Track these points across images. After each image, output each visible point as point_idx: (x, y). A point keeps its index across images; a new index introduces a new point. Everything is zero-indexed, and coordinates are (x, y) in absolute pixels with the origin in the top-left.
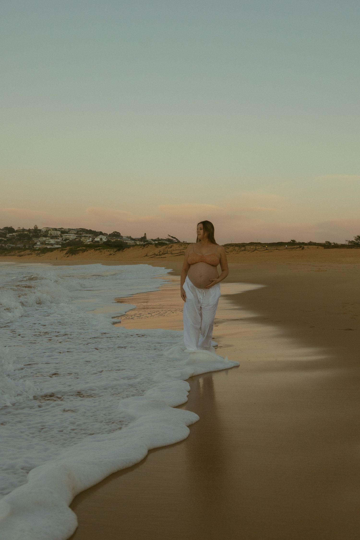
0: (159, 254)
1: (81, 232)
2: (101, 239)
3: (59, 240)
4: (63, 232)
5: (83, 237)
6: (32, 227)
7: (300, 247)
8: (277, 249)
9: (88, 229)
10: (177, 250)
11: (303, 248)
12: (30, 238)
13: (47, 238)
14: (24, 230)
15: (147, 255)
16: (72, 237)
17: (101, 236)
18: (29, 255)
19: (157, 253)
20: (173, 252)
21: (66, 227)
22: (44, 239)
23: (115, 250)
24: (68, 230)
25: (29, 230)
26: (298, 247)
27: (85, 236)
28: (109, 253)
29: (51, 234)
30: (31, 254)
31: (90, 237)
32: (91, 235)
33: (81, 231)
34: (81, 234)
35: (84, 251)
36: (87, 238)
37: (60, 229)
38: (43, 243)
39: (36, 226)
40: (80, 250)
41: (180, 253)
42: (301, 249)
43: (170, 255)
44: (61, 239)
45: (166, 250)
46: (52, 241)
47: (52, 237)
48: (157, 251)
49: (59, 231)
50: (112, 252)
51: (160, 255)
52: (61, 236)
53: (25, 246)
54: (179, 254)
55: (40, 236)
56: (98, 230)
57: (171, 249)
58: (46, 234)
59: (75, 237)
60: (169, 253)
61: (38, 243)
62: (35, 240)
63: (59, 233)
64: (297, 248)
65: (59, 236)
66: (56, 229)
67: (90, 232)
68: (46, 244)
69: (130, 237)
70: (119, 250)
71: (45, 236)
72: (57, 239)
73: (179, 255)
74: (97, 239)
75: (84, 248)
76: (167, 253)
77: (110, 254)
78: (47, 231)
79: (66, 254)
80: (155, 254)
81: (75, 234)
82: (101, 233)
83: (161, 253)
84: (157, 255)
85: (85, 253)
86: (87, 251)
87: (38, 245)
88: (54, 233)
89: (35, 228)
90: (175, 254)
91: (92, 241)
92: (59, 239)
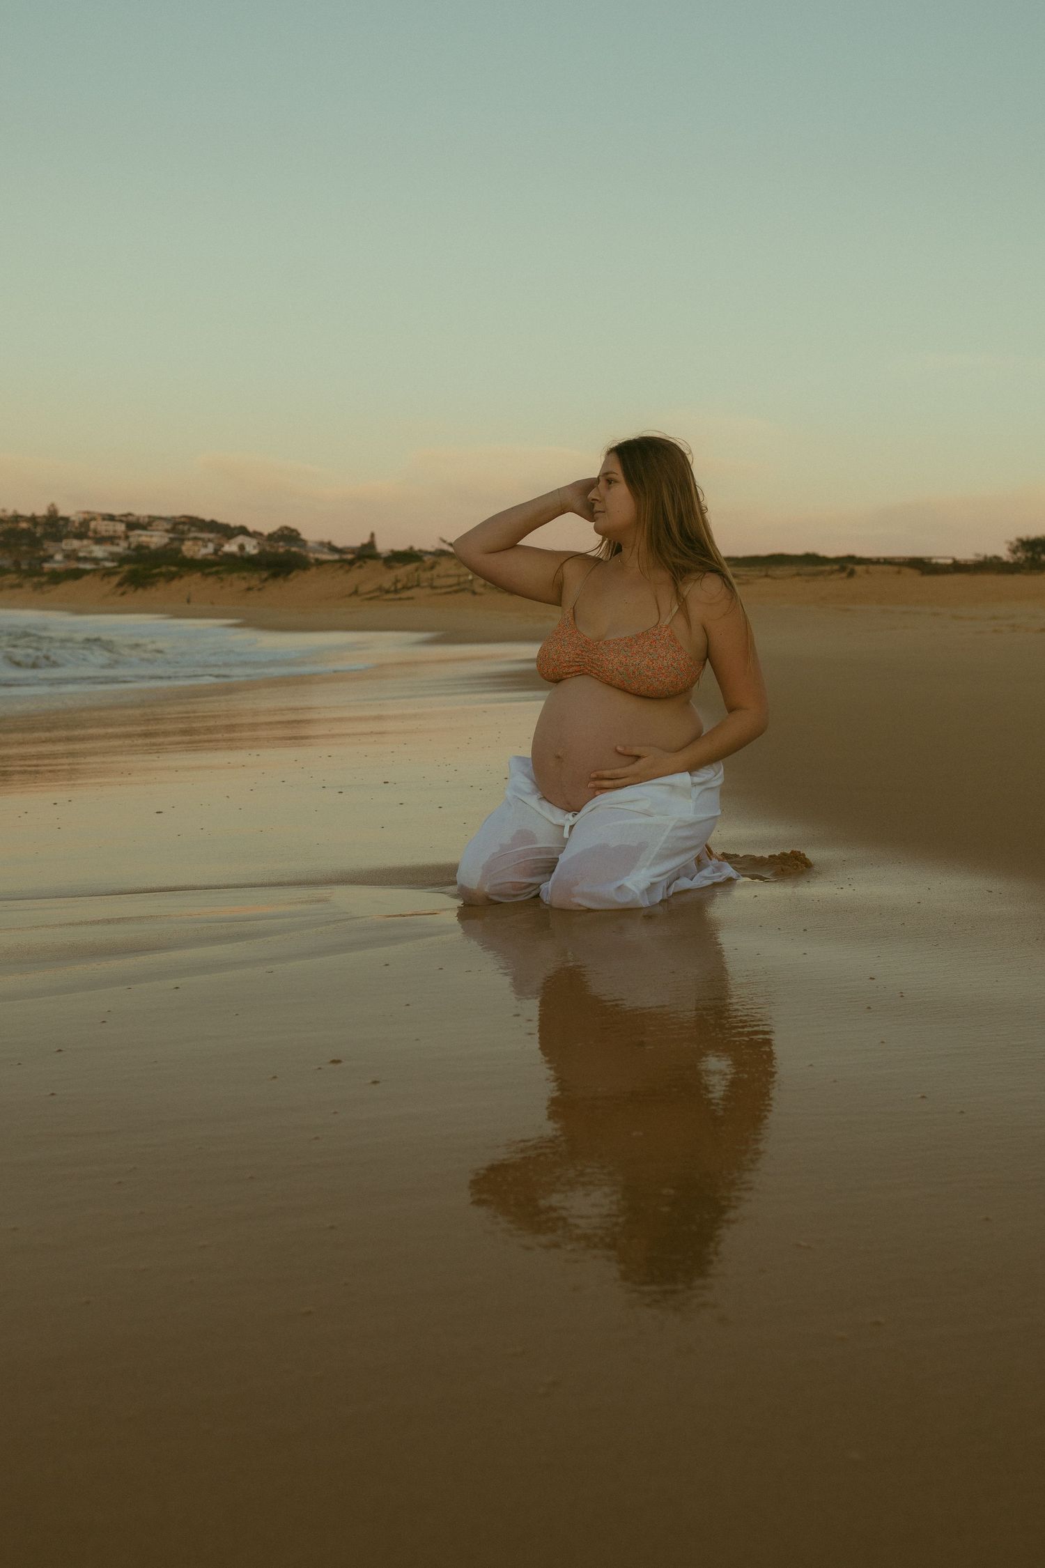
0: (393, 588)
1: (186, 526)
2: (242, 547)
3: (121, 548)
4: (133, 524)
5: (189, 539)
6: (42, 511)
7: (843, 569)
8: (767, 576)
9: (208, 518)
10: (448, 576)
11: (852, 574)
12: (35, 542)
13: (85, 542)
14: (17, 518)
15: (356, 593)
16: (156, 539)
17: (241, 539)
18: (12, 587)
19: (387, 585)
20: (437, 583)
21: (141, 511)
22: (76, 544)
23: (265, 575)
24: (147, 520)
25: (33, 519)
26: (837, 570)
27: (195, 539)
28: (244, 585)
29: (95, 532)
30: (20, 586)
31: (210, 540)
32: (211, 536)
33: (184, 523)
34: (183, 532)
35: (171, 577)
36: (200, 543)
37: (123, 516)
38: (71, 555)
39: (53, 505)
40: (161, 574)
41: (459, 584)
42: (844, 575)
43: (428, 591)
44: (123, 544)
45: (416, 574)
46: (99, 551)
47: (100, 540)
48: (387, 578)
49: (121, 521)
50: (254, 582)
51: (396, 591)
52: (127, 537)
53: (17, 564)
54: (454, 588)
55: (67, 536)
56: (234, 522)
57: (428, 574)
58: (83, 530)
59: (166, 540)
60: (426, 584)
61: (59, 557)
62: (50, 546)
63: (121, 528)
64: (832, 572)
65: (119, 538)
66: (111, 518)
67: (213, 526)
68: (79, 559)
69: (329, 543)
70: (275, 576)
71: (81, 536)
72: (113, 544)
73: (456, 592)
74: (231, 547)
75: (173, 569)
76: (418, 585)
77: (249, 589)
78: (85, 523)
79: (120, 585)
80: (380, 589)
81: (167, 531)
82: (243, 531)
83: (399, 586)
84: (388, 592)
85: (176, 584)
86: (181, 577)
87: (58, 562)
88: (104, 528)
89: (49, 511)
90: (441, 587)
91: (216, 551)
92: (118, 545)
